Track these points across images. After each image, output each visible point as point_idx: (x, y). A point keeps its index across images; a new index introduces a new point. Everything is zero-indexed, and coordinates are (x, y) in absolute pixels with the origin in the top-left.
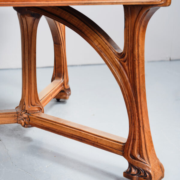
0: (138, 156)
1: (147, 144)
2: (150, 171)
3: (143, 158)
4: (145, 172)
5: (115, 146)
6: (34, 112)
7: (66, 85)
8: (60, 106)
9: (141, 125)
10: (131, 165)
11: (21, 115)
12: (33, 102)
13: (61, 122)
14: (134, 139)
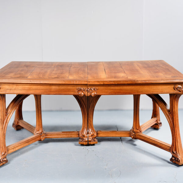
0: (175, 152)
1: (179, 148)
2: (180, 159)
3: (177, 153)
4: (178, 159)
5: (167, 148)
6: (138, 132)
7: (158, 121)
8: (155, 131)
9: (176, 139)
10: (173, 156)
11: (132, 133)
12: (138, 128)
13: (148, 137)
14: (173, 145)
